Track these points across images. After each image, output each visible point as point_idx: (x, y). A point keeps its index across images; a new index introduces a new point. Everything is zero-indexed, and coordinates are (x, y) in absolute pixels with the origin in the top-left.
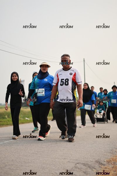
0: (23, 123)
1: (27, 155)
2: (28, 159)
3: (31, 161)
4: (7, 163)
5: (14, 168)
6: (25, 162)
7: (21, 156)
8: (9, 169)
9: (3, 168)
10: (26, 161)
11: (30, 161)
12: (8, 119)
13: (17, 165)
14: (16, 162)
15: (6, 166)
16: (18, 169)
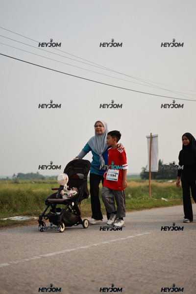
0: (158, 207)
1: (166, 260)
2: (168, 267)
3: (173, 271)
4: (133, 271)
5: (145, 281)
6: (162, 272)
7: (155, 262)
8: (136, 281)
9: (127, 279)
10: (163, 270)
11: (170, 271)
12: (132, 199)
13: (149, 276)
14: (147, 270)
15: (130, 277)
16: (151, 282)
